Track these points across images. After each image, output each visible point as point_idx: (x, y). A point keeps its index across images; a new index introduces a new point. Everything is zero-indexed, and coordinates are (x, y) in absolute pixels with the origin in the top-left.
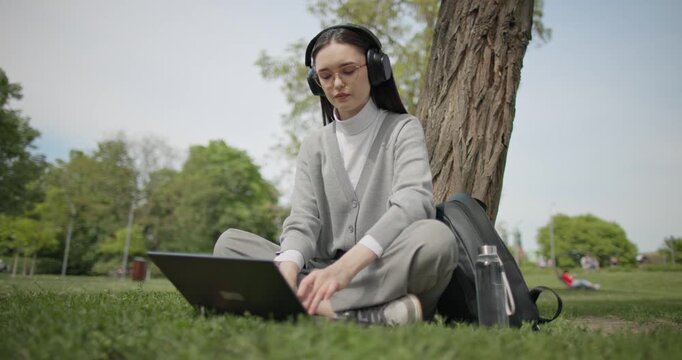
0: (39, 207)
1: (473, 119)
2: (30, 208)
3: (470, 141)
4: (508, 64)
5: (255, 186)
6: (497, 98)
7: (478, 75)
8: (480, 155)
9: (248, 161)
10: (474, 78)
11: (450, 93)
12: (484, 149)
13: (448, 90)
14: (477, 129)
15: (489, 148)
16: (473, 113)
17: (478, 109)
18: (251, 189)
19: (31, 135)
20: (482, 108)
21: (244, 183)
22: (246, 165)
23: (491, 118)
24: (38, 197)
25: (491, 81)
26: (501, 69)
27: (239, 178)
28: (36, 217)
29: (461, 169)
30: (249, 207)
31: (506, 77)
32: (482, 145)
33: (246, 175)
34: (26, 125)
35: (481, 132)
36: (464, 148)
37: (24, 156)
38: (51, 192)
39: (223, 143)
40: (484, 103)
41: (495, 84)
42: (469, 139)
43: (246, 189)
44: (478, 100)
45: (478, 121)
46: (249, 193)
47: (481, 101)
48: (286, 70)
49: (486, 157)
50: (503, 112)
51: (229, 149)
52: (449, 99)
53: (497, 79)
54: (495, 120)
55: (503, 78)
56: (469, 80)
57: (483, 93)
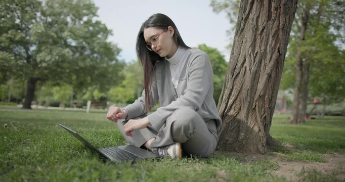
0: (124, 82)
1: (258, 41)
2: (121, 83)
3: (257, 53)
4: (281, 5)
5: (222, 66)
6: (274, 26)
7: (261, 14)
8: (263, 61)
9: (218, 53)
10: (258, 17)
11: (246, 27)
12: (266, 57)
13: (244, 25)
14: (260, 47)
15: (269, 56)
16: (258, 37)
17: (261, 34)
18: (221, 68)
19: (119, 51)
20: (264, 34)
21: (217, 65)
22: (217, 56)
23: (271, 39)
24: (123, 78)
25: (269, 17)
26: (276, 9)
27: (214, 62)
28: (124, 87)
29: (250, 70)
30: (220, 77)
31: (280, 13)
32: (264, 55)
33: (217, 60)
34: (116, 47)
35: (263, 48)
36: (252, 58)
37: (117, 60)
38: (128, 75)
39: (205, 46)
40: (265, 31)
41: (273, 18)
42: (256, 52)
43: (218, 68)
44: (261, 29)
45: (261, 42)
46: (220, 70)
47: (263, 30)
48: (226, 6)
49: (267, 62)
50: (278, 35)
51: (208, 48)
52: (246, 30)
53: (273, 16)
54: (272, 40)
55: (278, 14)
56: (255, 19)
57: (264, 25)
